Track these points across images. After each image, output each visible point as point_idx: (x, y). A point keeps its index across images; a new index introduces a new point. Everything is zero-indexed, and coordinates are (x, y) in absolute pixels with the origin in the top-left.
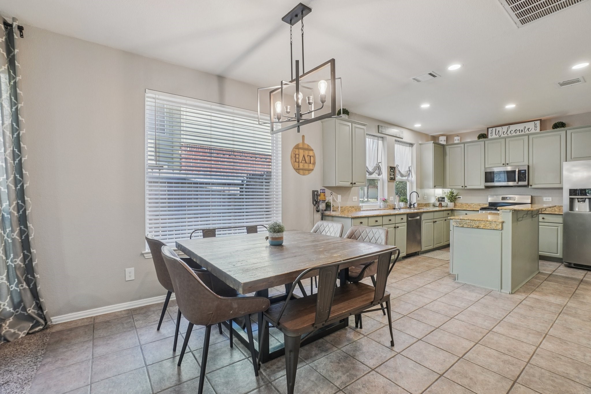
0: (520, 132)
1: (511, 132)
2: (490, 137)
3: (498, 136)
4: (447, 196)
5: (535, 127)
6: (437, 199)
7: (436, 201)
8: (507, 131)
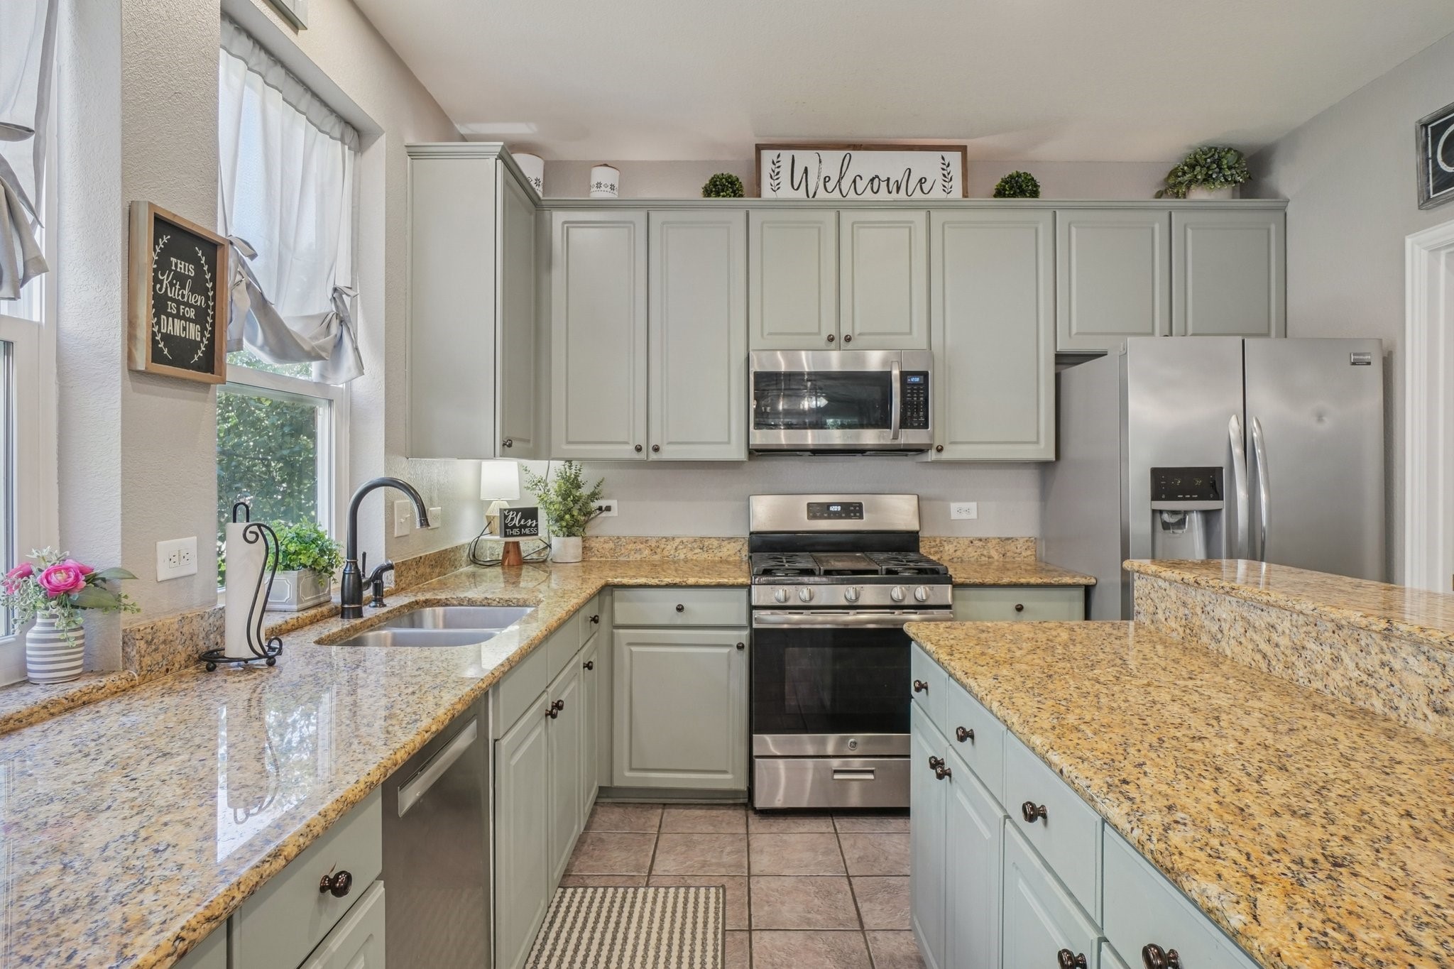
0: (890, 192)
1: (854, 181)
2: (767, 193)
3: (801, 194)
4: (548, 504)
5: (944, 175)
6: (497, 524)
7: (487, 531)
8: (841, 178)
